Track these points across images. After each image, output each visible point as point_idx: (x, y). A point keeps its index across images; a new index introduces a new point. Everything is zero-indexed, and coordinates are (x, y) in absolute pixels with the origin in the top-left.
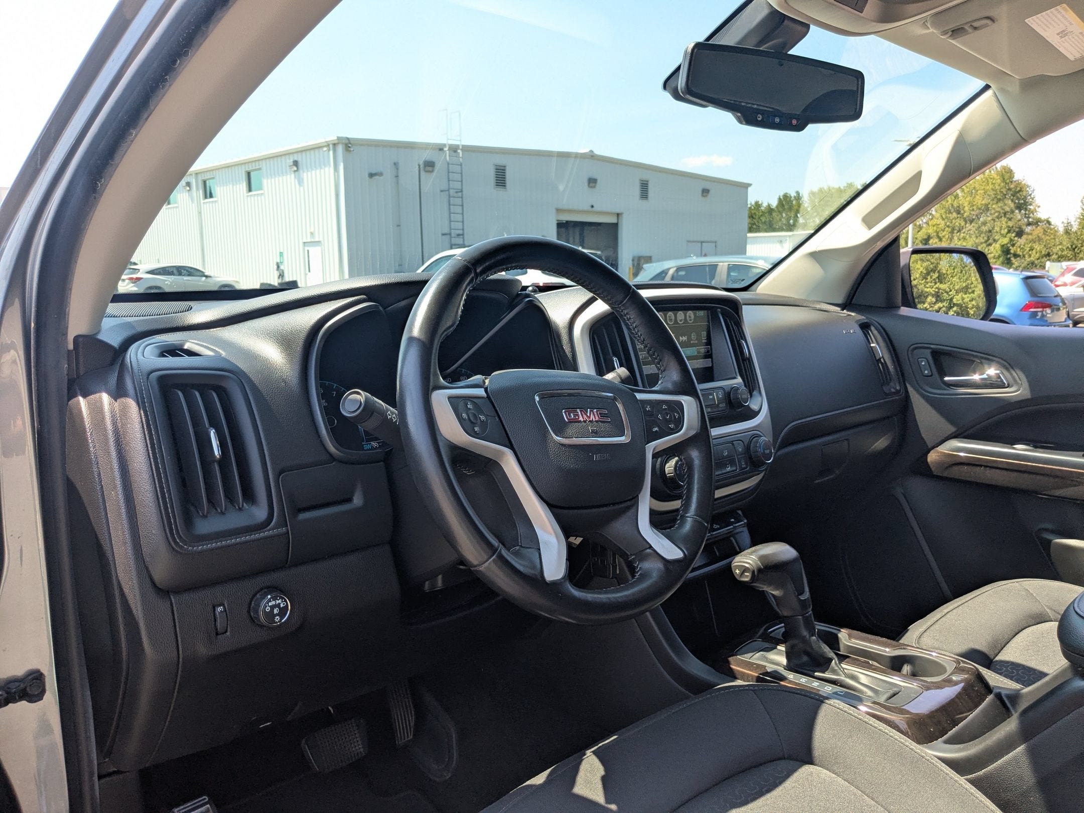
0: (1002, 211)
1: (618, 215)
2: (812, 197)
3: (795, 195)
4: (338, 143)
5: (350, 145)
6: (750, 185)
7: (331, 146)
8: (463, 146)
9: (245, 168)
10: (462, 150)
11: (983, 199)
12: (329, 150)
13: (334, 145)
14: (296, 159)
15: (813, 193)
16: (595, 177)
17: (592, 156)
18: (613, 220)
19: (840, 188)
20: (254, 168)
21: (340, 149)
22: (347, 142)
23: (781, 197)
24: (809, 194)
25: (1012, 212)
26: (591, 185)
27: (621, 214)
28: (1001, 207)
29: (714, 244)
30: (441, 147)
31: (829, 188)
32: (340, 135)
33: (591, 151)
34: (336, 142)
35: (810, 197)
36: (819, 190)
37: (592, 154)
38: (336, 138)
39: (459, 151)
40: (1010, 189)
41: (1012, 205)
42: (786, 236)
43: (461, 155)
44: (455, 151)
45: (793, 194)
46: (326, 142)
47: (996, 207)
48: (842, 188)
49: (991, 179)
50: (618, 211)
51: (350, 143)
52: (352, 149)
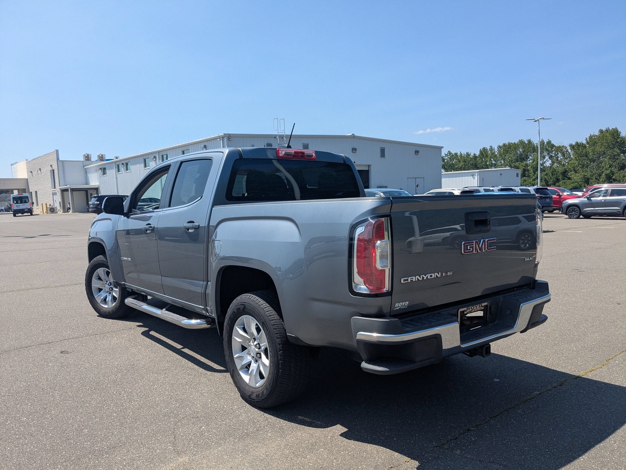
0: (612, 155)
1: (369, 166)
2: (500, 149)
3: (490, 148)
4: (224, 137)
5: (230, 138)
6: (442, 147)
7: (221, 138)
8: (286, 135)
9: (181, 149)
10: (286, 137)
11: (601, 148)
12: (220, 140)
13: (223, 137)
14: (205, 144)
15: (500, 147)
16: (355, 147)
17: (354, 137)
18: (366, 169)
19: (515, 143)
20: (186, 149)
21: (225, 139)
22: (229, 136)
23: (482, 150)
24: (498, 147)
25: (619, 155)
26: (353, 151)
27: (371, 165)
28: (612, 152)
29: (423, 179)
30: (275, 137)
31: (509, 143)
32: (225, 133)
33: (353, 134)
34: (224, 136)
35: (498, 149)
36: (503, 145)
37: (353, 136)
38: (223, 134)
39: (284, 138)
40: (617, 142)
41: (619, 151)
42: (476, 172)
43: (285, 140)
44: (282, 138)
45: (488, 148)
46: (219, 136)
47: (609, 152)
48: (516, 143)
49: (605, 136)
50: (369, 164)
51: (230, 137)
52: (231, 139)
